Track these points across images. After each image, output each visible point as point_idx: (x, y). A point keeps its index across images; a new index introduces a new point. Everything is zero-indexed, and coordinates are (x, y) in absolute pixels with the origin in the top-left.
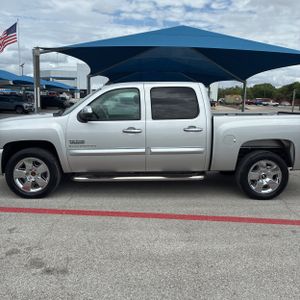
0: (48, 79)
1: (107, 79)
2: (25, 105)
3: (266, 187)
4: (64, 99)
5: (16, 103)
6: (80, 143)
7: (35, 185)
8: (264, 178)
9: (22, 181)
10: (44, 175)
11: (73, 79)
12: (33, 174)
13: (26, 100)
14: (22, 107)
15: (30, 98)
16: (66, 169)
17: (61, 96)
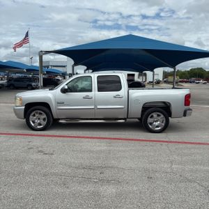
0: (48, 67)
1: (86, 68)
2: (33, 84)
3: (157, 127)
4: (59, 80)
5: (28, 83)
6: (62, 103)
7: (40, 124)
8: (157, 122)
9: (34, 122)
10: (44, 119)
11: (65, 66)
12: (39, 119)
13: (34, 81)
14: (31, 85)
15: (36, 80)
16: (55, 117)
17: (56, 78)
